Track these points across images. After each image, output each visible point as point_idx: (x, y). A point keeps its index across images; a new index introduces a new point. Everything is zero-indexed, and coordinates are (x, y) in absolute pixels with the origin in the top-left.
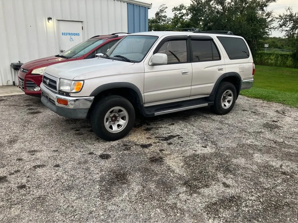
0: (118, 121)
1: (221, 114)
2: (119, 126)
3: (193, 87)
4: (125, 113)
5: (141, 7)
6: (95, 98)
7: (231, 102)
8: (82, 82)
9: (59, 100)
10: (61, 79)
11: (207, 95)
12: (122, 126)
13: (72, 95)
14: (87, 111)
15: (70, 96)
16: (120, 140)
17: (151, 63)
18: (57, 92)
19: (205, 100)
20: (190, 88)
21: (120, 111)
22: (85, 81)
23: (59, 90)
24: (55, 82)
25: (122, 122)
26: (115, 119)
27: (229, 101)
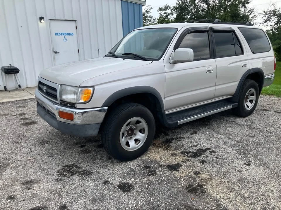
0: (135, 135)
1: (244, 117)
2: (136, 140)
3: (217, 87)
4: (144, 124)
5: (135, 5)
6: (108, 108)
7: (254, 102)
8: (91, 89)
9: (61, 114)
10: (63, 85)
11: (230, 95)
12: (140, 142)
13: (78, 106)
14: (98, 126)
15: (76, 108)
16: (139, 159)
17: (172, 61)
18: (58, 102)
19: (228, 101)
20: (213, 88)
21: (138, 122)
22: (96, 88)
23: (61, 100)
24: (55, 90)
25: (140, 136)
26: (131, 133)
27: (251, 101)
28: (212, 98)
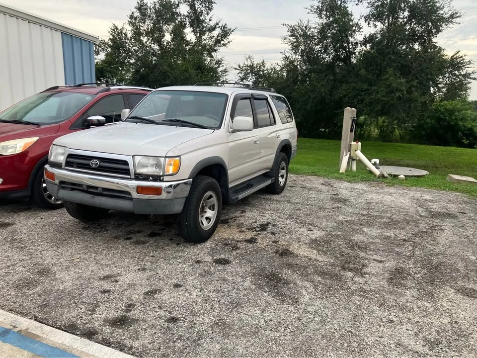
0: (206, 212)
1: (278, 194)
2: (207, 218)
4: (214, 199)
6: (193, 180)
7: (285, 177)
8: (177, 158)
10: (135, 157)
11: (268, 169)
12: (211, 220)
13: (166, 178)
15: (162, 181)
16: (212, 239)
17: (231, 130)
19: (266, 176)
21: (210, 197)
23: (135, 174)
25: (210, 213)
26: (203, 211)
27: (282, 176)
28: (255, 173)
